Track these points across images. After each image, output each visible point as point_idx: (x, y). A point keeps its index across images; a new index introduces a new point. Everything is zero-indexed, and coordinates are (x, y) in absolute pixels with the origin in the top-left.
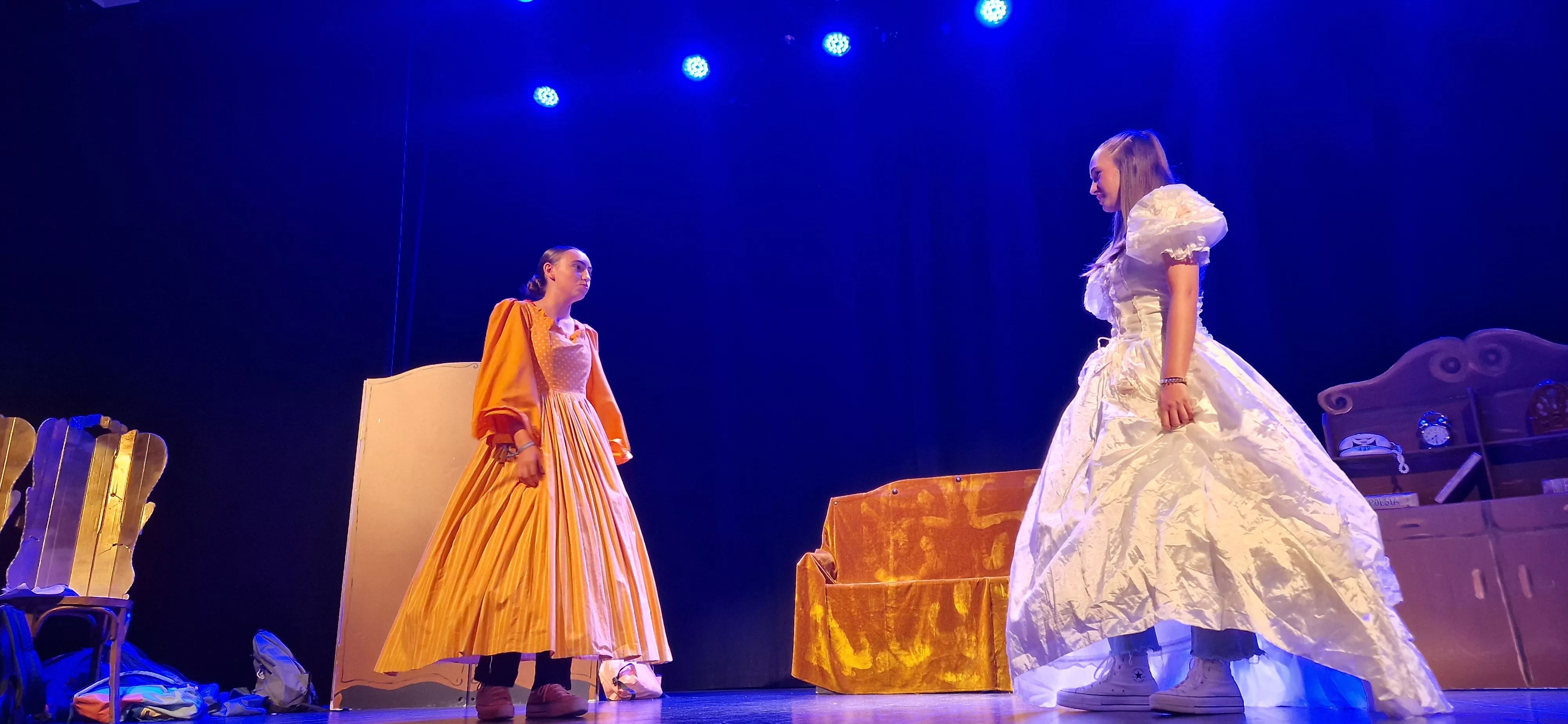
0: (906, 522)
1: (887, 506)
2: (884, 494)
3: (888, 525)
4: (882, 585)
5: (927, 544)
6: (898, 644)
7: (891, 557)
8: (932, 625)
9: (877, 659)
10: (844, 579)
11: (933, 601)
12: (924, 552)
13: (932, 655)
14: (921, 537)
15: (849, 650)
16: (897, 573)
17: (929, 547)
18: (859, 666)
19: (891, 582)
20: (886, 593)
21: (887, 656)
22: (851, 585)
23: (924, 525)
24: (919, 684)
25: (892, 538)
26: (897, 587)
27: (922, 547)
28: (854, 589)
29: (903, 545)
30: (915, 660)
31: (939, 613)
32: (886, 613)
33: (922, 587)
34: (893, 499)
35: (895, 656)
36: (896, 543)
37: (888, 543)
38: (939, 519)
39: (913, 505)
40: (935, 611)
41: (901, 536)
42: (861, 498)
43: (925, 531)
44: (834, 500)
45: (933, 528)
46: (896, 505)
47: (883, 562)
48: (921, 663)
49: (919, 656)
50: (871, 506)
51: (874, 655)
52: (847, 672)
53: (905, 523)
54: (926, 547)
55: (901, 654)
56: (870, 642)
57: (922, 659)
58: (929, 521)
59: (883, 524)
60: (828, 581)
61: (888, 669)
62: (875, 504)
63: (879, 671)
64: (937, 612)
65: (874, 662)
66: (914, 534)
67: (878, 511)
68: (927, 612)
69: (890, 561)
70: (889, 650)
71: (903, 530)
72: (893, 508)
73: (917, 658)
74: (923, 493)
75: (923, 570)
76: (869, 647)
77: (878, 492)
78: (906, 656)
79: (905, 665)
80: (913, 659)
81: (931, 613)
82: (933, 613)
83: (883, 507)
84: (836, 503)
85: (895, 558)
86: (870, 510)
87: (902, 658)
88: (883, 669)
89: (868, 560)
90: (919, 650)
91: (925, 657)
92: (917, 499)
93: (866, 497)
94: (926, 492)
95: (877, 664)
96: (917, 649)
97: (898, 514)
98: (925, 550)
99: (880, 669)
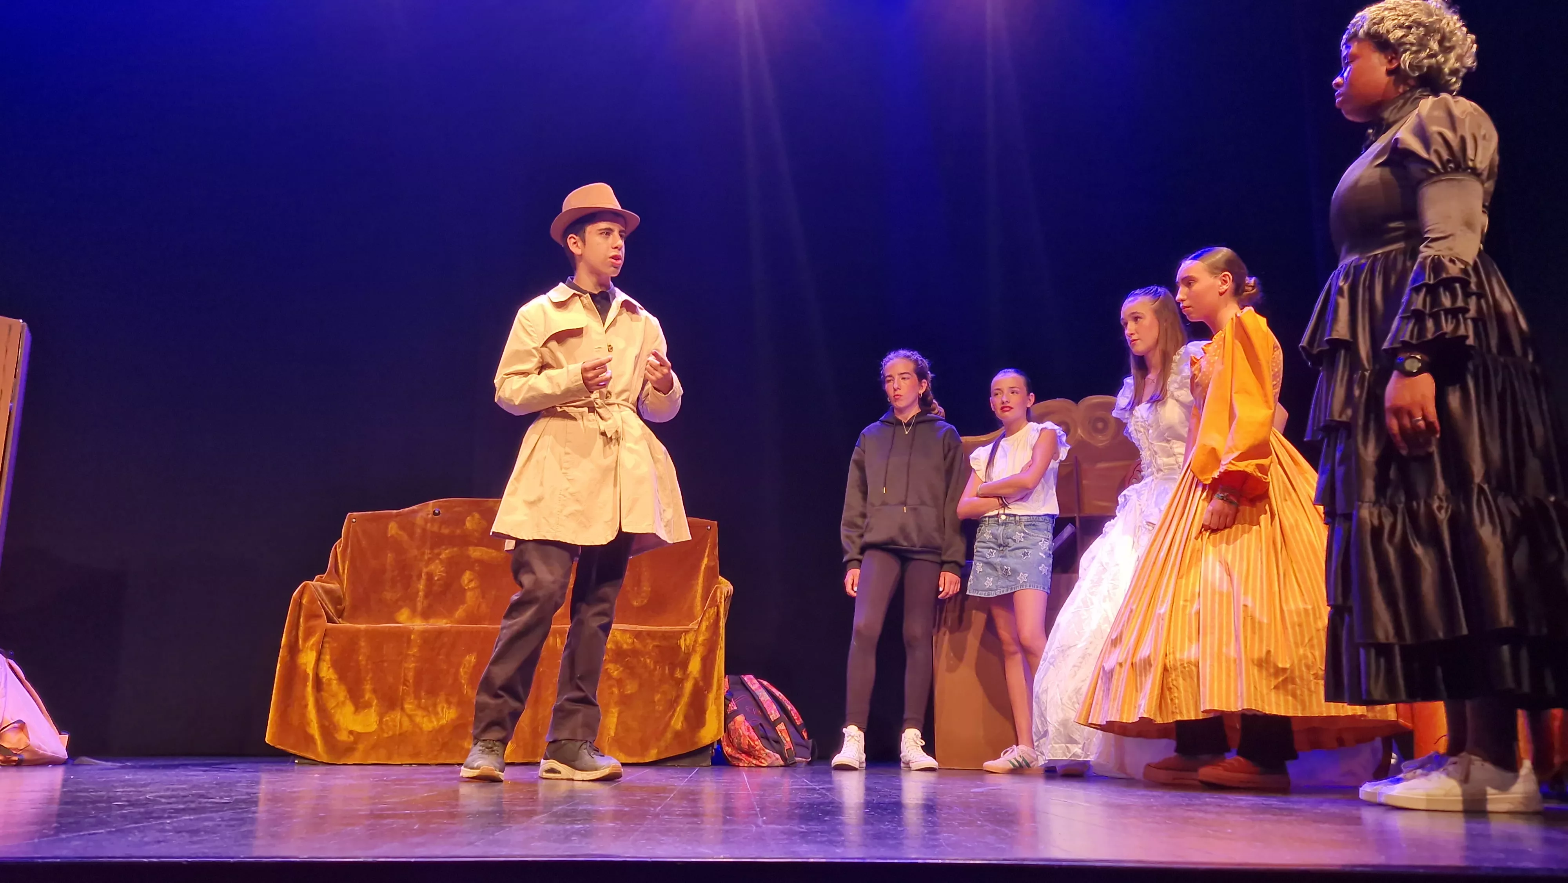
0: (447, 551)
1: (424, 530)
2: (420, 514)
3: (423, 553)
4: (405, 628)
5: (471, 581)
6: (416, 702)
7: (421, 594)
8: (463, 681)
9: (384, 720)
10: (352, 619)
11: (469, 651)
12: (465, 589)
13: (458, 718)
14: (462, 572)
15: (349, 708)
16: (426, 615)
17: (472, 585)
18: (358, 728)
19: (419, 625)
20: (409, 640)
21: (399, 717)
22: (363, 626)
23: (469, 557)
24: (435, 753)
25: (425, 570)
26: (424, 632)
27: (463, 585)
28: (367, 632)
29: (438, 580)
30: (435, 723)
31: (474, 667)
32: (406, 662)
33: (459, 633)
34: (433, 521)
35: (410, 717)
36: (430, 576)
37: (419, 576)
38: (490, 551)
39: (458, 532)
40: (470, 662)
41: (437, 569)
42: (391, 517)
43: (470, 564)
44: (353, 516)
45: (480, 562)
46: (435, 528)
47: (409, 599)
48: (442, 728)
49: (442, 718)
50: (402, 527)
51: (381, 716)
52: (343, 737)
53: (446, 553)
54: (467, 585)
55: (417, 715)
56: (377, 698)
57: (444, 721)
58: (476, 552)
59: (415, 552)
60: (330, 620)
61: (398, 733)
62: (408, 527)
63: (386, 735)
64: (472, 665)
65: (381, 722)
66: (455, 568)
67: (411, 535)
68: (459, 665)
69: (419, 599)
70: (403, 709)
71: (441, 561)
72: (432, 532)
73: (438, 721)
74: (473, 516)
75: (460, 613)
76: (376, 704)
77: (414, 511)
78: (423, 717)
79: (421, 729)
80: (432, 722)
81: (464, 668)
82: (467, 665)
83: (419, 531)
84: (354, 520)
85: (426, 596)
86: (401, 533)
87: (418, 720)
88: (391, 733)
89: (388, 595)
90: (442, 711)
91: (449, 720)
92: (464, 524)
93: (397, 515)
94: (477, 515)
95: (384, 727)
96: (439, 710)
97: (438, 541)
98: (466, 588)
99: (388, 733)
